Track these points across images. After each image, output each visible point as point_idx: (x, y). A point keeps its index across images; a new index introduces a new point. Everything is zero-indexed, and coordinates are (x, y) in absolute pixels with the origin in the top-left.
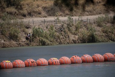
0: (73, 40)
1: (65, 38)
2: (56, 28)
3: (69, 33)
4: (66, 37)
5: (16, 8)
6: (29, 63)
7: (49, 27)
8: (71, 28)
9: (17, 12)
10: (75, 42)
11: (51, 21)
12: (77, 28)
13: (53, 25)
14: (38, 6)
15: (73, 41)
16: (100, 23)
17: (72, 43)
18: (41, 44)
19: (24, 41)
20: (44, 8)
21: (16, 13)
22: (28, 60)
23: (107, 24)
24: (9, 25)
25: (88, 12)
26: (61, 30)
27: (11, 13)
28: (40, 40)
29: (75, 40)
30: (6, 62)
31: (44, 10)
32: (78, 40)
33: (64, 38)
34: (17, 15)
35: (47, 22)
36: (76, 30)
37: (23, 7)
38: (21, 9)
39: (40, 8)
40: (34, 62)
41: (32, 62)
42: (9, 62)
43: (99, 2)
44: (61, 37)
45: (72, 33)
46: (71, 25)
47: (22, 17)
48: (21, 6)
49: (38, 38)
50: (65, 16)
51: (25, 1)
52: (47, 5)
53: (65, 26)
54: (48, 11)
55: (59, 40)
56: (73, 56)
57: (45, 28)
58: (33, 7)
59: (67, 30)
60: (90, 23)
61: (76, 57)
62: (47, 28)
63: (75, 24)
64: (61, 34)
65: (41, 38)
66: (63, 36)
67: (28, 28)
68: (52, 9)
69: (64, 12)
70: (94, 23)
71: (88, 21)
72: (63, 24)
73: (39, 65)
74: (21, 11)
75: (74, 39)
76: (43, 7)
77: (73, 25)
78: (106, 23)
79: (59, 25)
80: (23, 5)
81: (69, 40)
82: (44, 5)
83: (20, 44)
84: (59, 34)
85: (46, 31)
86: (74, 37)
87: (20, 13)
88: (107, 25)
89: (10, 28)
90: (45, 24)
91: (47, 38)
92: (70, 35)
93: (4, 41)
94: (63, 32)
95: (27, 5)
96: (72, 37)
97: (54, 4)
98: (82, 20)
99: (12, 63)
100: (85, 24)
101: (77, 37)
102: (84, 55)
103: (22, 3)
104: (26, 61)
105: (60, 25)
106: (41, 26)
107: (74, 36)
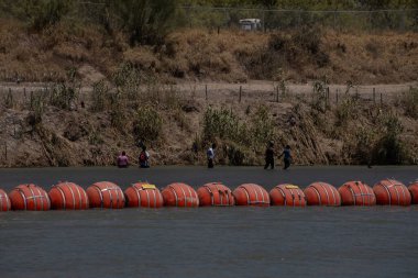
0: (327, 155)
1: (301, 145)
2: (275, 115)
3: (315, 130)
4: (304, 144)
5: (155, 51)
6: (211, 194)
7: (253, 111)
8: (322, 116)
9: (158, 63)
10: (332, 159)
11: (262, 94)
12: (341, 119)
13: (268, 103)
14: (222, 48)
15: (329, 158)
16: (414, 108)
17: (323, 162)
18: (227, 160)
19: (178, 150)
21: (153, 64)
22: (209, 185)
24: (134, 98)
25: (374, 74)
26: (290, 120)
27: (138, 66)
28: (225, 149)
29: (334, 156)
30: (145, 186)
31: (238, 59)
32: (343, 155)
33: (298, 147)
34: (157, 71)
35: (250, 95)
36: (338, 124)
37: (176, 47)
38: (171, 53)
39: (227, 55)
40: (226, 192)
41: (219, 191)
42: (154, 187)
43: (412, 44)
44: (291, 142)
45: (324, 132)
46: (324, 108)
47: (172, 79)
48: (169, 45)
49: (220, 143)
50: (304, 82)
51: (183, 32)
52: (250, 46)
53: (305, 109)
54: (253, 63)
56: (348, 183)
57: (242, 114)
58: (206, 50)
59: (309, 122)
60: (384, 106)
61: (357, 184)
62: (247, 112)
63: (334, 107)
64: (291, 132)
65: (228, 141)
66: (295, 139)
67: (188, 110)
68: (263, 58)
69: (298, 67)
70: (396, 105)
71: (377, 99)
72: (297, 103)
73: (240, 203)
74: (171, 62)
75: (330, 149)
76: (235, 52)
77: (328, 107)
79: (286, 105)
80: (178, 43)
81: (315, 154)
82: (240, 46)
83: (164, 157)
84: (285, 132)
85: (245, 123)
86: (331, 145)
87: (166, 65)
89: (136, 107)
90: (243, 101)
91: (247, 143)
92: (319, 138)
93: (119, 145)
94: (295, 129)
95: (189, 42)
96: (325, 145)
97: (271, 44)
98: (357, 96)
99: (161, 191)
100: (366, 107)
101: (340, 144)
102: (383, 182)
103: (173, 36)
104: (202, 189)
105: (290, 105)
106: (230, 105)
107: (330, 141)
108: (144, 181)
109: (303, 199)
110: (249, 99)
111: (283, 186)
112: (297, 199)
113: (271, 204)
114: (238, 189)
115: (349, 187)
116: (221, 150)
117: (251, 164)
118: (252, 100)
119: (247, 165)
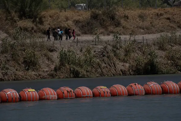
0: (121, 70)
1: (108, 67)
2: (95, 52)
3: (115, 59)
4: (110, 66)
5: (33, 22)
6: (63, 93)
7: (84, 50)
8: (118, 51)
9: (35, 28)
10: (124, 73)
11: (88, 42)
12: (127, 52)
13: (91, 46)
14: (67, 19)
15: (122, 72)
16: (163, 46)
17: (120, 75)
18: (72, 75)
19: (47, 71)
20: (77, 22)
22: (62, 88)
23: (173, 46)
24: (24, 46)
25: (143, 29)
26: (103, 54)
27: (26, 29)
28: (70, 70)
29: (125, 71)
30: (29, 90)
31: (75, 24)
32: (129, 71)
34: (35, 32)
35: (82, 42)
36: (126, 55)
37: (44, 19)
38: (41, 22)
39: (70, 23)
40: (71, 91)
41: (67, 91)
42: (34, 90)
43: (161, 14)
44: (103, 65)
45: (120, 59)
46: (119, 47)
47: (43, 35)
48: (40, 18)
49: (68, 67)
50: (108, 35)
51: (47, 12)
52: (81, 18)
53: (110, 48)
54: (83, 26)
55: (99, 70)
57: (79, 52)
58: (59, 20)
59: (112, 55)
60: (148, 45)
61: (135, 85)
62: (81, 51)
63: (124, 46)
64: (103, 60)
65: (72, 65)
66: (105, 63)
67: (51, 51)
68: (88, 24)
69: (106, 27)
70: (154, 45)
71: (145, 42)
72: (106, 45)
73: (78, 96)
74: (42, 27)
75: (123, 68)
76: (74, 21)
77: (121, 47)
78: (172, 44)
79: (100, 47)
80: (45, 17)
81: (115, 70)
82: (76, 18)
83: (40, 75)
84: (100, 60)
85: (80, 56)
86: (123, 65)
87: (39, 29)
88: (174, 48)
90: (79, 45)
91: (81, 67)
93: (17, 70)
94: (105, 58)
95: (50, 17)
96: (120, 66)
97: (91, 16)
98: (135, 41)
99: (38, 92)
100: (140, 46)
101: (127, 65)
102: (148, 83)
103: (43, 13)
104: (58, 90)
105: (102, 47)
106: (72, 48)
108: (29, 88)
109: (109, 93)
110: (81, 44)
111: (99, 87)
112: (106, 93)
113: (93, 96)
114: (77, 90)
115: (131, 86)
116: (69, 70)
117: (83, 76)
118: (83, 44)
119: (81, 77)
